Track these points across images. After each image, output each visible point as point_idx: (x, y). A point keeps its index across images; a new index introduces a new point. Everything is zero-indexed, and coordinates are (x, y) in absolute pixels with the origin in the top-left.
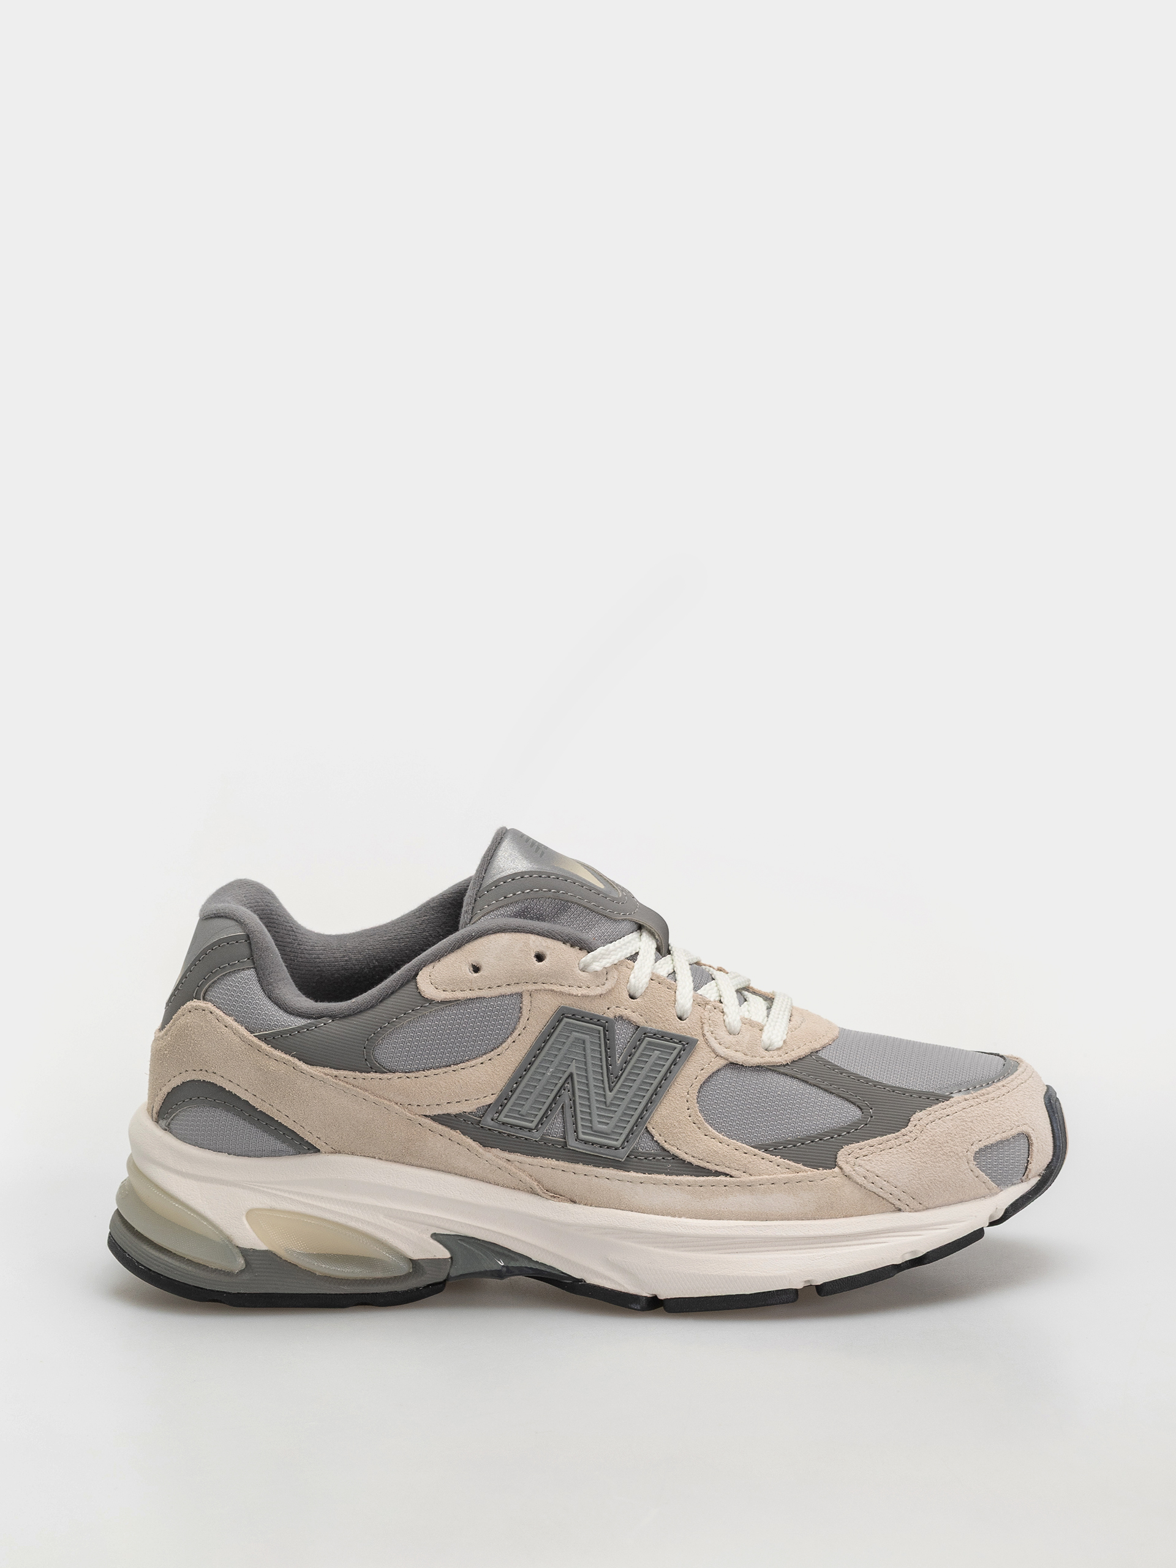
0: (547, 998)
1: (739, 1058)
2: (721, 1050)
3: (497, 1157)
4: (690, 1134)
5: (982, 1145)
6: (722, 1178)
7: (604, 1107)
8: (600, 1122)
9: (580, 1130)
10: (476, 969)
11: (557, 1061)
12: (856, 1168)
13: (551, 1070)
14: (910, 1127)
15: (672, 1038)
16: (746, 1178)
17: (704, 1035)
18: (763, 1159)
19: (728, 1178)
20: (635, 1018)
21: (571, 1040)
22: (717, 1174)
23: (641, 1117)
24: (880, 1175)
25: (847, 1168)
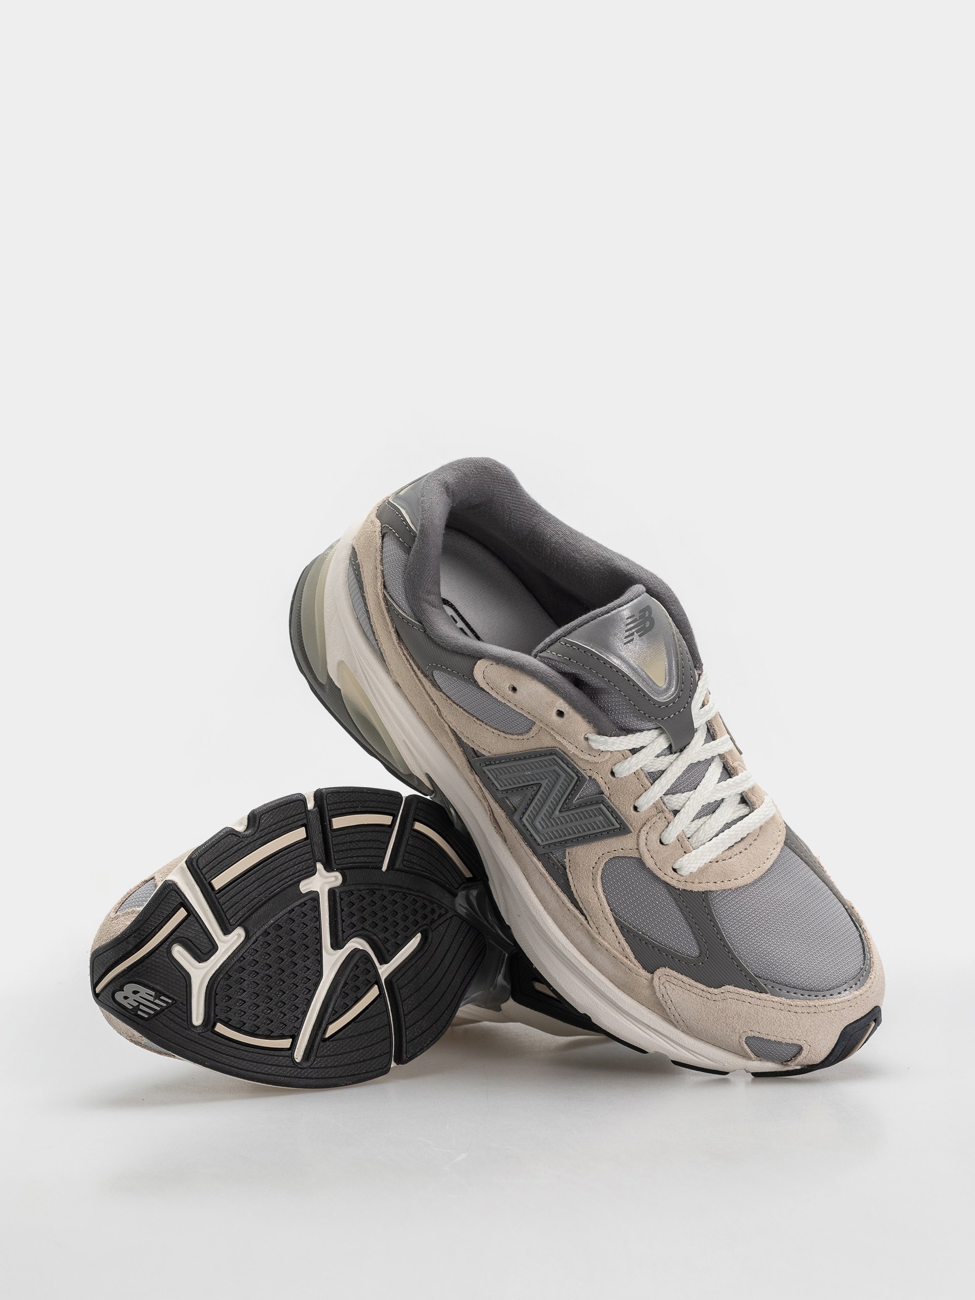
0: (549, 738)
1: (650, 863)
2: (643, 849)
3: (476, 781)
4: (584, 878)
5: (757, 1035)
6: (582, 918)
7: (548, 817)
8: (540, 822)
9: (526, 816)
10: (514, 689)
11: (536, 771)
12: (662, 987)
13: (529, 773)
14: (716, 991)
15: (617, 818)
16: (594, 932)
17: (640, 832)
18: (613, 931)
19: (585, 922)
20: (604, 787)
21: (551, 768)
22: (583, 914)
23: (566, 841)
24: (673, 1001)
25: (656, 981)
